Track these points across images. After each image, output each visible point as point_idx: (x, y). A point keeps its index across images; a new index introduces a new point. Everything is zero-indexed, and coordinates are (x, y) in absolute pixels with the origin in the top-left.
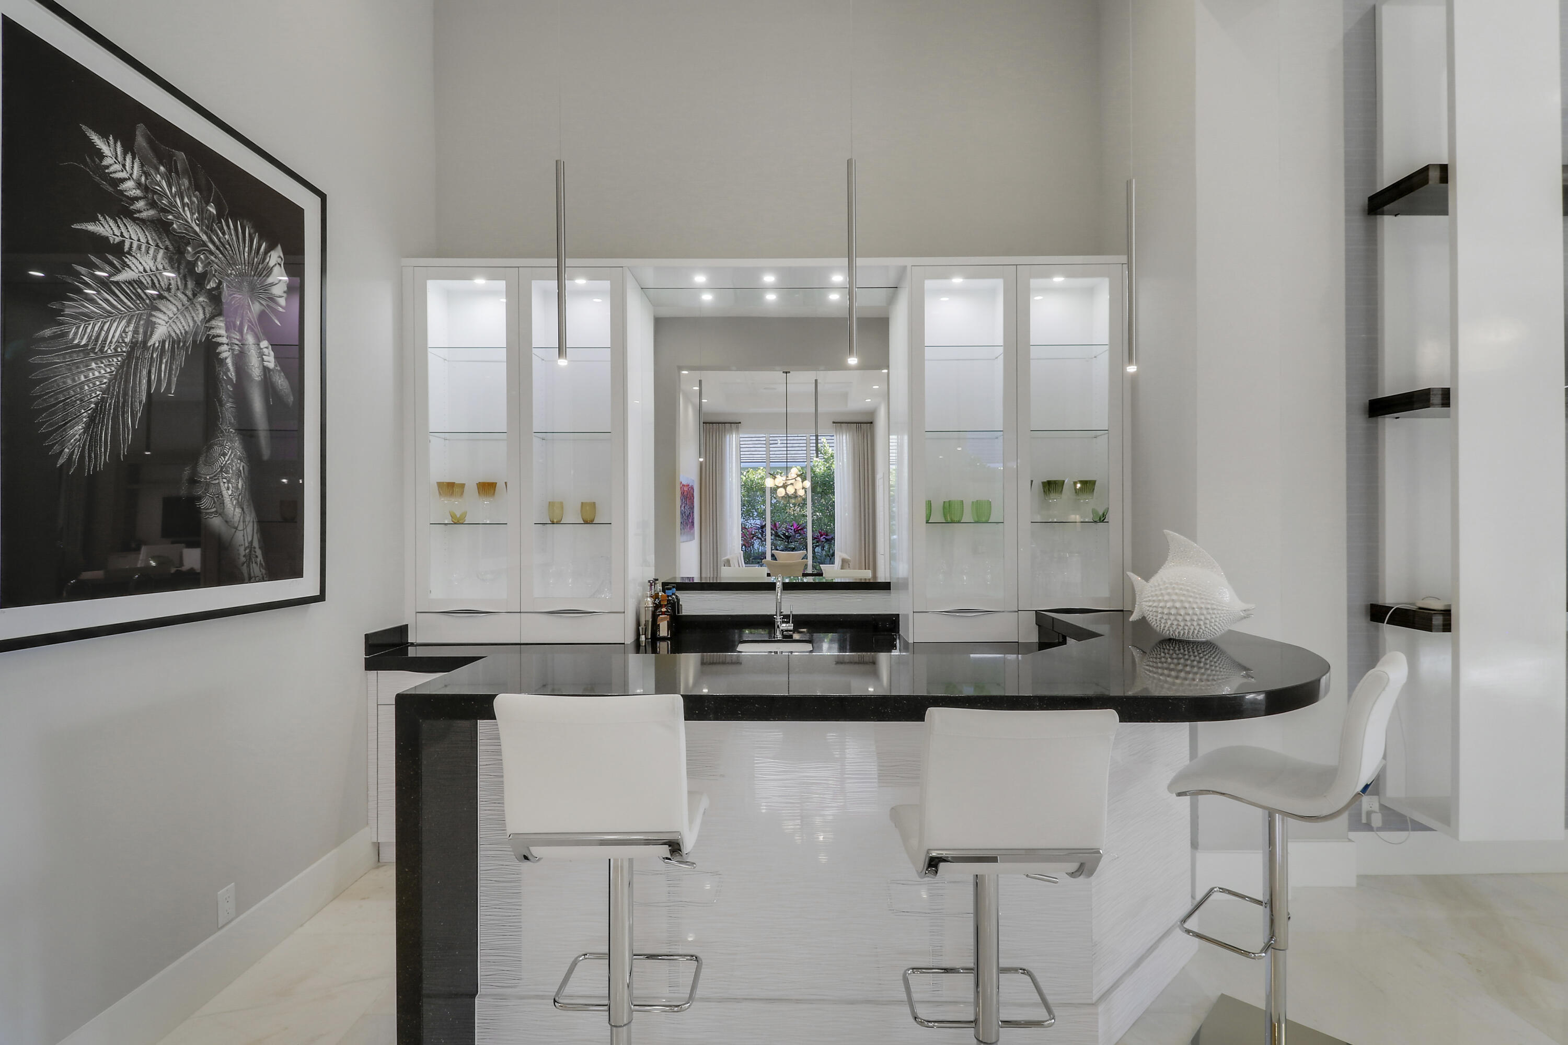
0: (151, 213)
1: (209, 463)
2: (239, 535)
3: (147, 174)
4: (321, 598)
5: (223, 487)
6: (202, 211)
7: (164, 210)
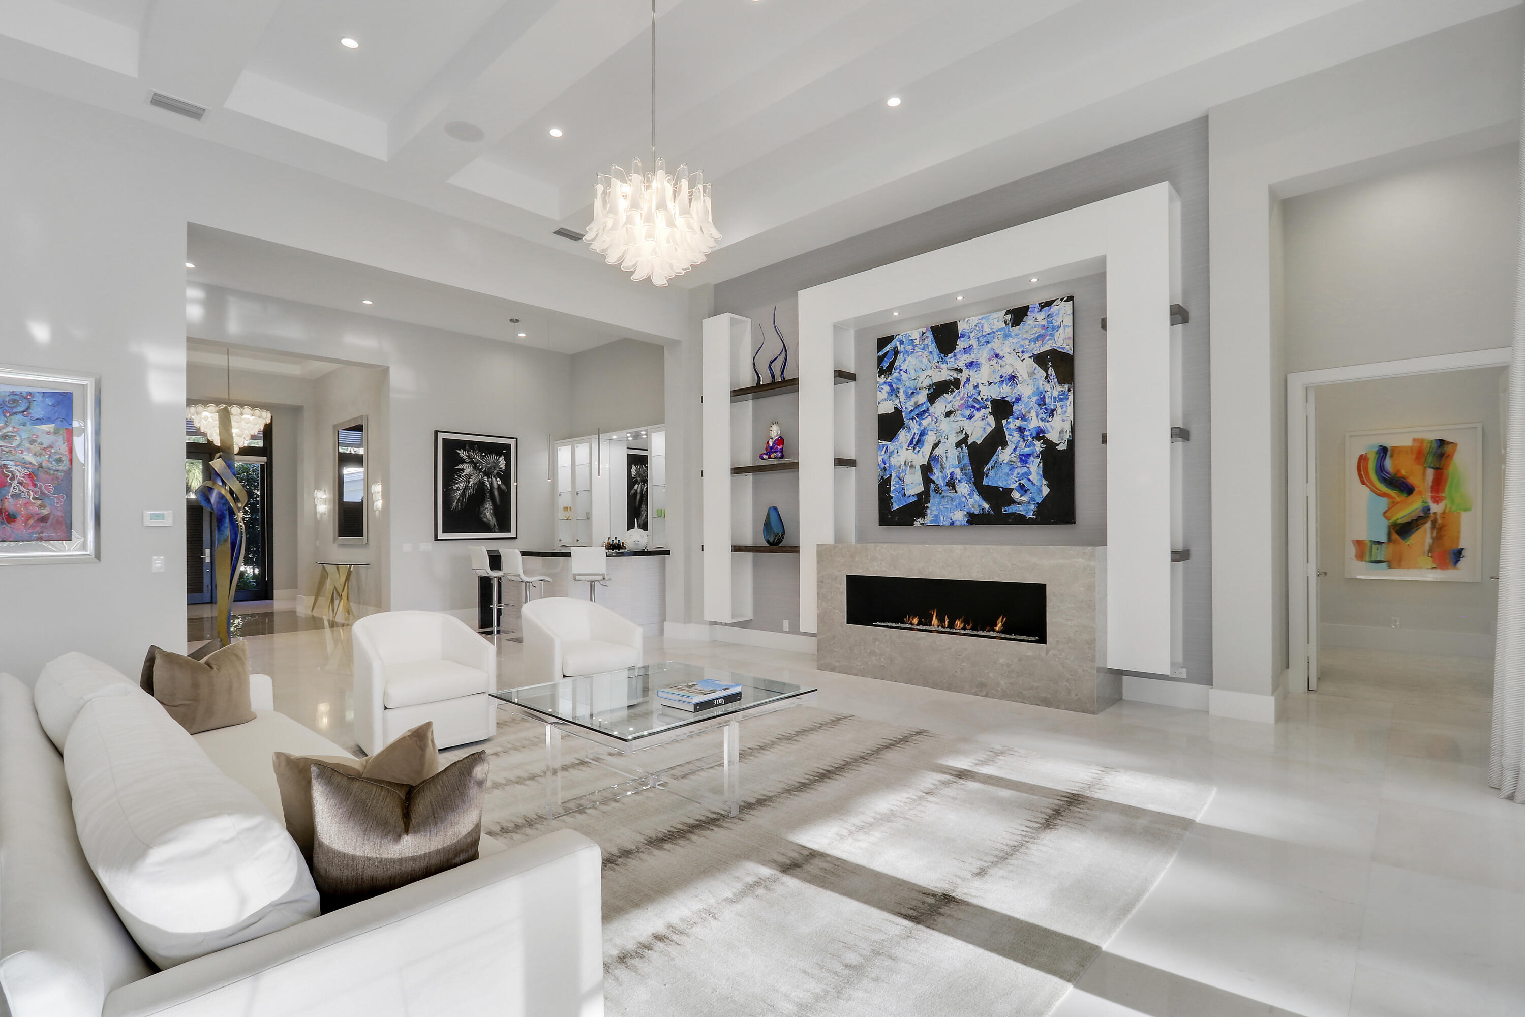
0: (469, 460)
1: (483, 507)
2: (491, 523)
3: (468, 453)
4: (516, 538)
5: (486, 512)
6: (481, 455)
7: (472, 459)
